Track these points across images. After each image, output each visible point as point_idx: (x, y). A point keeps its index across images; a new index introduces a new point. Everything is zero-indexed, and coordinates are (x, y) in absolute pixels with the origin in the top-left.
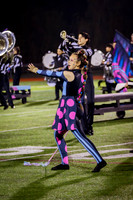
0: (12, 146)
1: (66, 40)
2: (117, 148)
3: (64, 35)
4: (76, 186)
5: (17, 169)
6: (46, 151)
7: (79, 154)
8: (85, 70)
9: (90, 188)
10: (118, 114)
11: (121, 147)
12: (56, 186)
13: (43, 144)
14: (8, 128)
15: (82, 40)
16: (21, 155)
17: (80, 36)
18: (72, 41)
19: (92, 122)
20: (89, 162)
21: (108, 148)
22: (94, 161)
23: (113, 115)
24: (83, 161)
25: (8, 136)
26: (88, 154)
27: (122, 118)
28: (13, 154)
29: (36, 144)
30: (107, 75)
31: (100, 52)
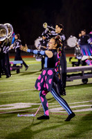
0: (10, 103)
1: (47, 29)
2: (82, 104)
3: (45, 26)
4: (54, 131)
5: (13, 119)
6: (33, 107)
7: (56, 109)
8: (60, 50)
9: (63, 132)
10: (83, 81)
11: (85, 104)
12: (40, 131)
13: (31, 101)
14: (7, 90)
15: (58, 29)
16: (15, 109)
17: (57, 26)
18: (51, 30)
19: (65, 86)
20: (63, 114)
21: (76, 105)
22: (66, 114)
23: (79, 81)
24: (59, 114)
25: (7, 96)
26: (62, 108)
27: (86, 84)
28: (10, 108)
29: (26, 101)
30: (77, 54)
31: (75, 37)
